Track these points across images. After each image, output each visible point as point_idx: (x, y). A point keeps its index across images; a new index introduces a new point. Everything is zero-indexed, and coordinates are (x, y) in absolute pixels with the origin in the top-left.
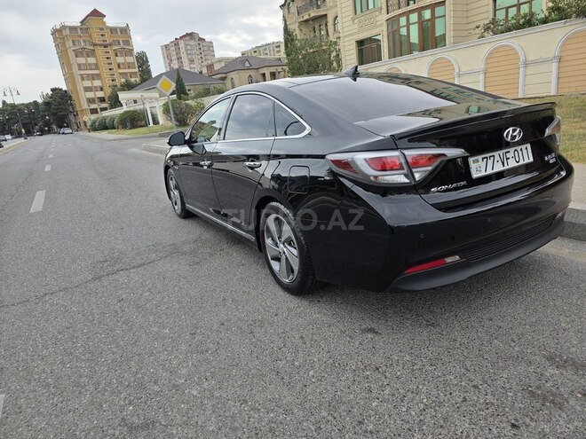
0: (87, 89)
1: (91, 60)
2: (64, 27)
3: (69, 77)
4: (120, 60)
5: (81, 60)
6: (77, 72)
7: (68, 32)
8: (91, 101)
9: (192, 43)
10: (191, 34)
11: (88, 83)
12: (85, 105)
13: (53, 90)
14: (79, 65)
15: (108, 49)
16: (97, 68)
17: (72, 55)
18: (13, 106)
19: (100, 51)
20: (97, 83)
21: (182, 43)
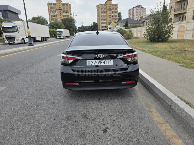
0: (102, 23)
1: (105, 14)
2: (100, 4)
3: (98, 20)
4: (113, 14)
5: (103, 14)
6: (101, 18)
7: (101, 6)
8: (102, 27)
9: (139, 9)
10: (139, 6)
11: (103, 21)
12: (101, 28)
13: (94, 23)
14: (102, 16)
15: (111, 11)
16: (106, 17)
17: (100, 12)
18: (84, 27)
19: (108, 12)
20: (105, 21)
21: (135, 9)
